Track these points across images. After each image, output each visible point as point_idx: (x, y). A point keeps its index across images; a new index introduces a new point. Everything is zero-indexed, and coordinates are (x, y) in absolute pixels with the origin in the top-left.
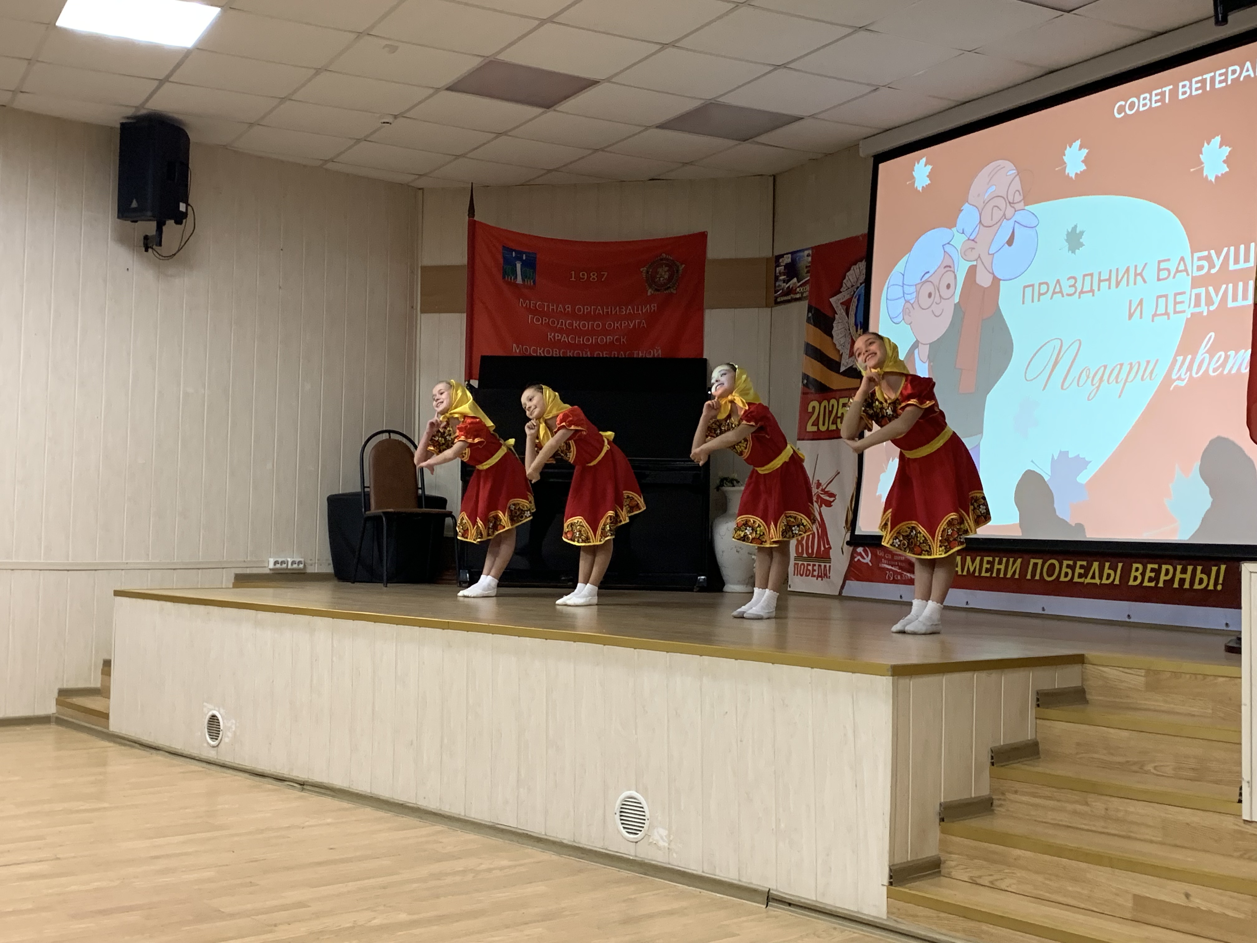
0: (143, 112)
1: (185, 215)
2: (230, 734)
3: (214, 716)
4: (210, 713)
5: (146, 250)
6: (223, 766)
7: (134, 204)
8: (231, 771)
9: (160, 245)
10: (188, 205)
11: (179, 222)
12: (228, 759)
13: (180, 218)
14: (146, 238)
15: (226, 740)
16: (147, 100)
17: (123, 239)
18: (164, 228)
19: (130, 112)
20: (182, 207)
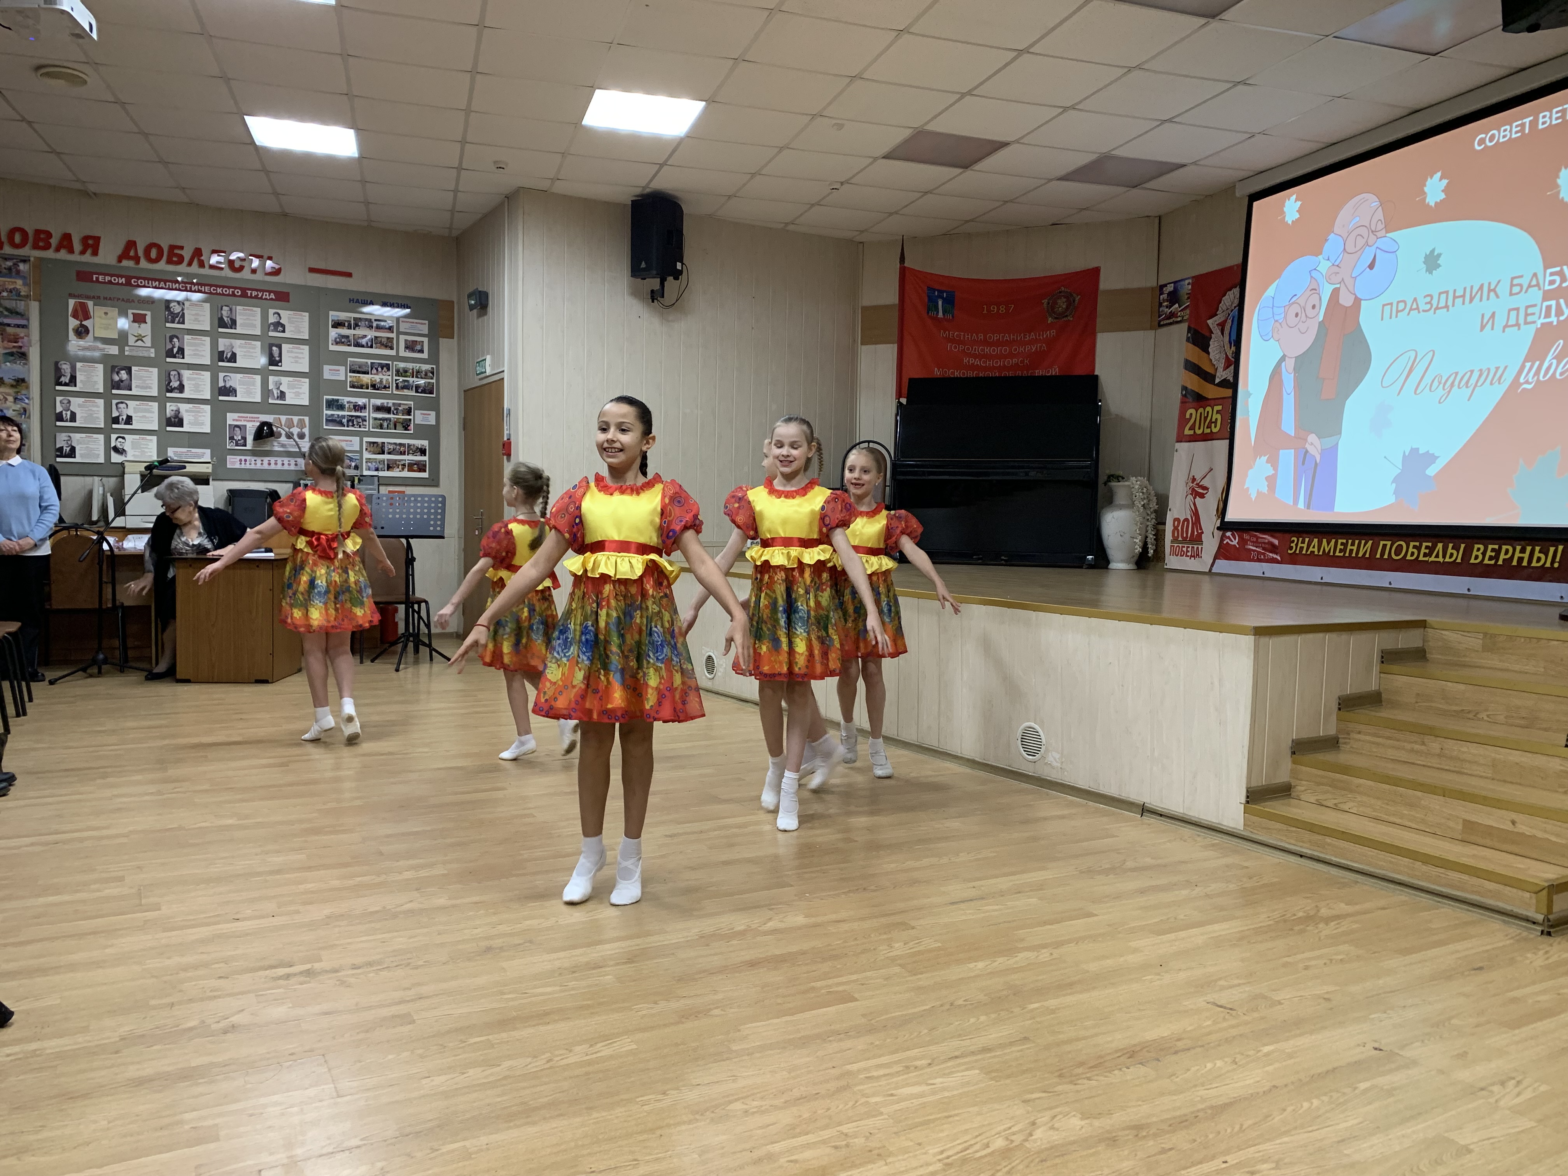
0: (648, 190)
1: (680, 272)
2: (722, 670)
3: (710, 656)
4: (707, 654)
5: (653, 302)
6: (717, 693)
7: (643, 265)
8: (724, 698)
9: (663, 297)
10: (683, 264)
11: (676, 278)
12: (721, 689)
13: (677, 275)
14: (652, 291)
15: (719, 674)
16: (651, 181)
17: (635, 293)
18: (666, 283)
19: (638, 191)
20: (679, 266)
